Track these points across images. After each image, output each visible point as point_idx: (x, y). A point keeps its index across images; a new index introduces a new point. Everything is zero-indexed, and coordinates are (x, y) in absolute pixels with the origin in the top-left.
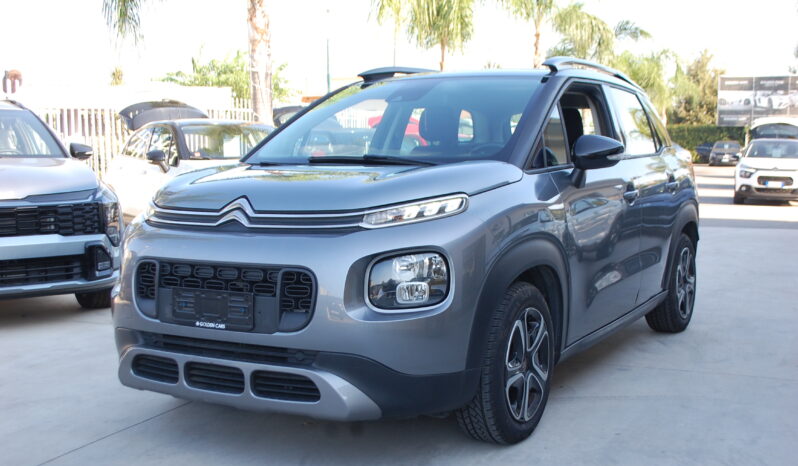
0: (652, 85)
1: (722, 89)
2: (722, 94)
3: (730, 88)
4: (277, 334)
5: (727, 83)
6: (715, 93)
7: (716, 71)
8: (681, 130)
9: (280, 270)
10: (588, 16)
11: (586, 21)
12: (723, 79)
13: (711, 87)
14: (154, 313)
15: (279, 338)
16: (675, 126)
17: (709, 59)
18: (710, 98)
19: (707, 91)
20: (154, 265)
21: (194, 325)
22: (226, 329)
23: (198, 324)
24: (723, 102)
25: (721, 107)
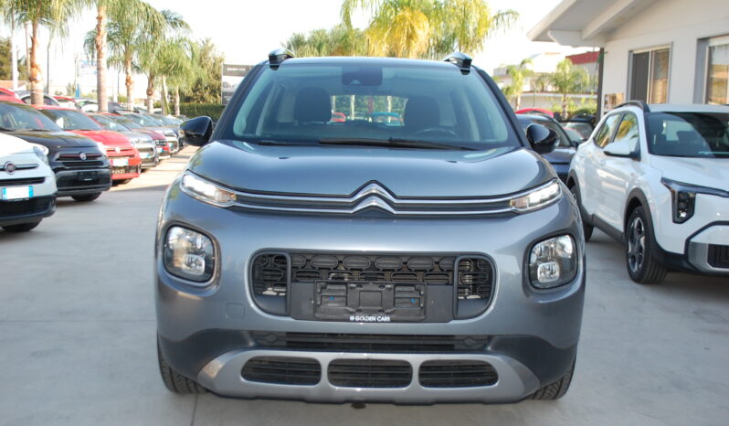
0: (181, 68)
1: (224, 74)
2: (225, 79)
3: (231, 74)
4: (453, 322)
5: (229, 69)
6: (218, 77)
7: (215, 59)
8: (191, 108)
9: (456, 257)
10: (144, 4)
11: (143, 9)
12: (226, 66)
13: (213, 72)
14: (283, 311)
15: (456, 326)
16: (186, 104)
17: (210, 49)
18: (215, 82)
19: (211, 76)
20: (283, 258)
21: (348, 320)
22: (392, 321)
23: (352, 318)
24: (226, 85)
25: (223, 89)
